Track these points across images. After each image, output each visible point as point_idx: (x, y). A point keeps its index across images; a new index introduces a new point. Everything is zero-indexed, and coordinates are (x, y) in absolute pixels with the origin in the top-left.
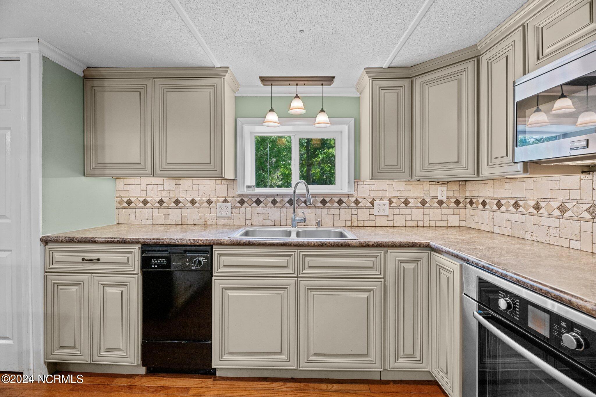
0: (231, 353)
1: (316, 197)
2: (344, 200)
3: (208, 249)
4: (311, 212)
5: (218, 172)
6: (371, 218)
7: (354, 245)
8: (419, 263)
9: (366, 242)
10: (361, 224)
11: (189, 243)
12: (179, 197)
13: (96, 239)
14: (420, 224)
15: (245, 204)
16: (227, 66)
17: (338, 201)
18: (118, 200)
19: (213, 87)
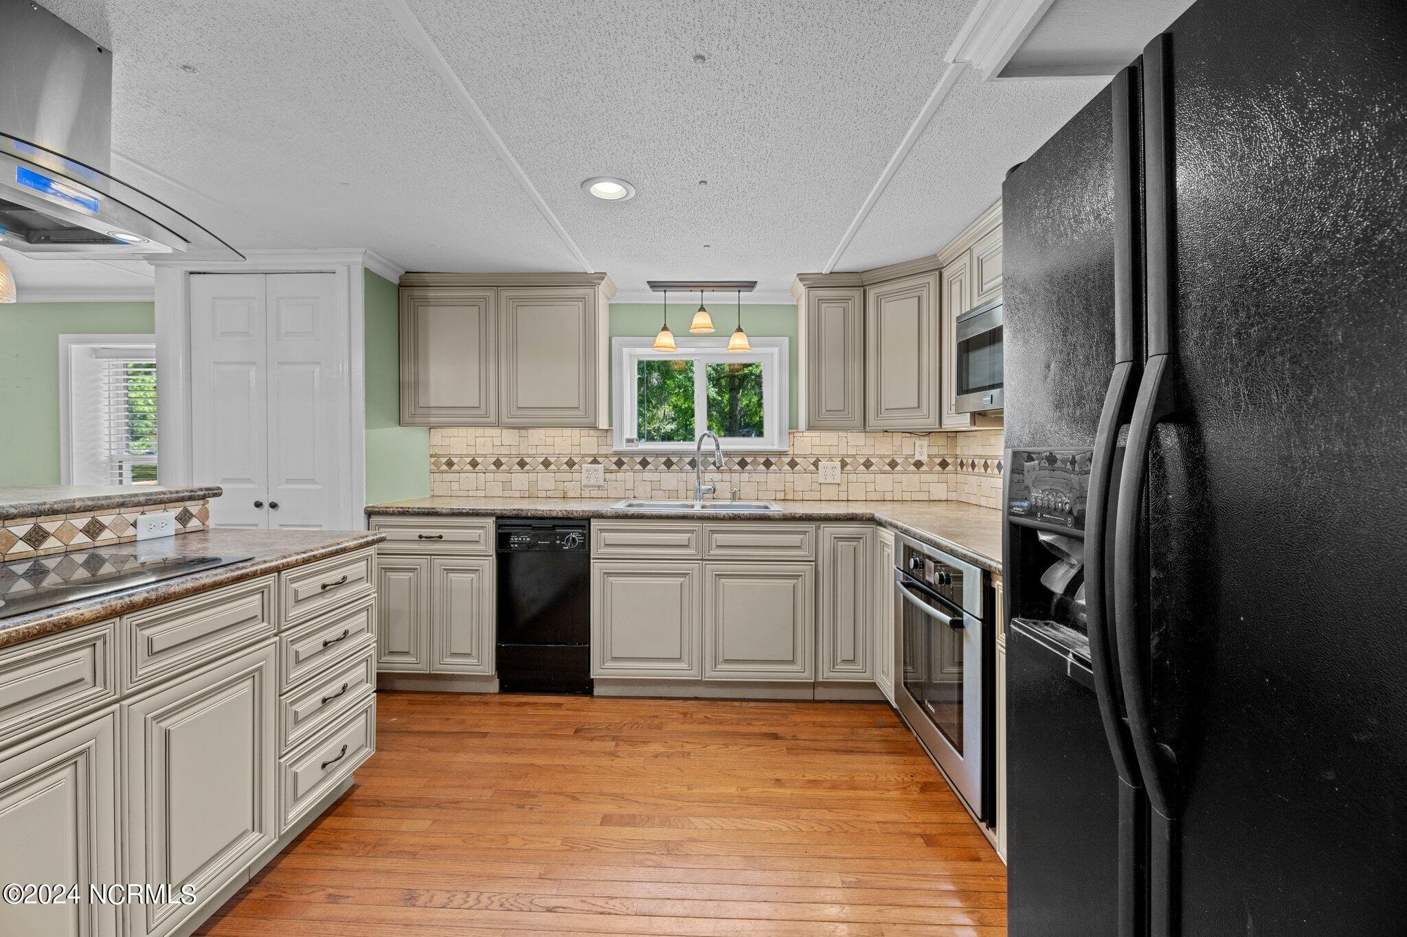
0: (615, 659)
1: (732, 456)
2: (773, 460)
3: (586, 523)
4: (724, 479)
5: (590, 420)
6: (814, 488)
7: (776, 517)
8: (861, 541)
9: (791, 514)
10: (799, 496)
11: (560, 515)
12: (525, 456)
13: (439, 510)
14: (888, 496)
15: (625, 467)
16: (603, 272)
17: (764, 462)
18: (433, 460)
19: (583, 300)
